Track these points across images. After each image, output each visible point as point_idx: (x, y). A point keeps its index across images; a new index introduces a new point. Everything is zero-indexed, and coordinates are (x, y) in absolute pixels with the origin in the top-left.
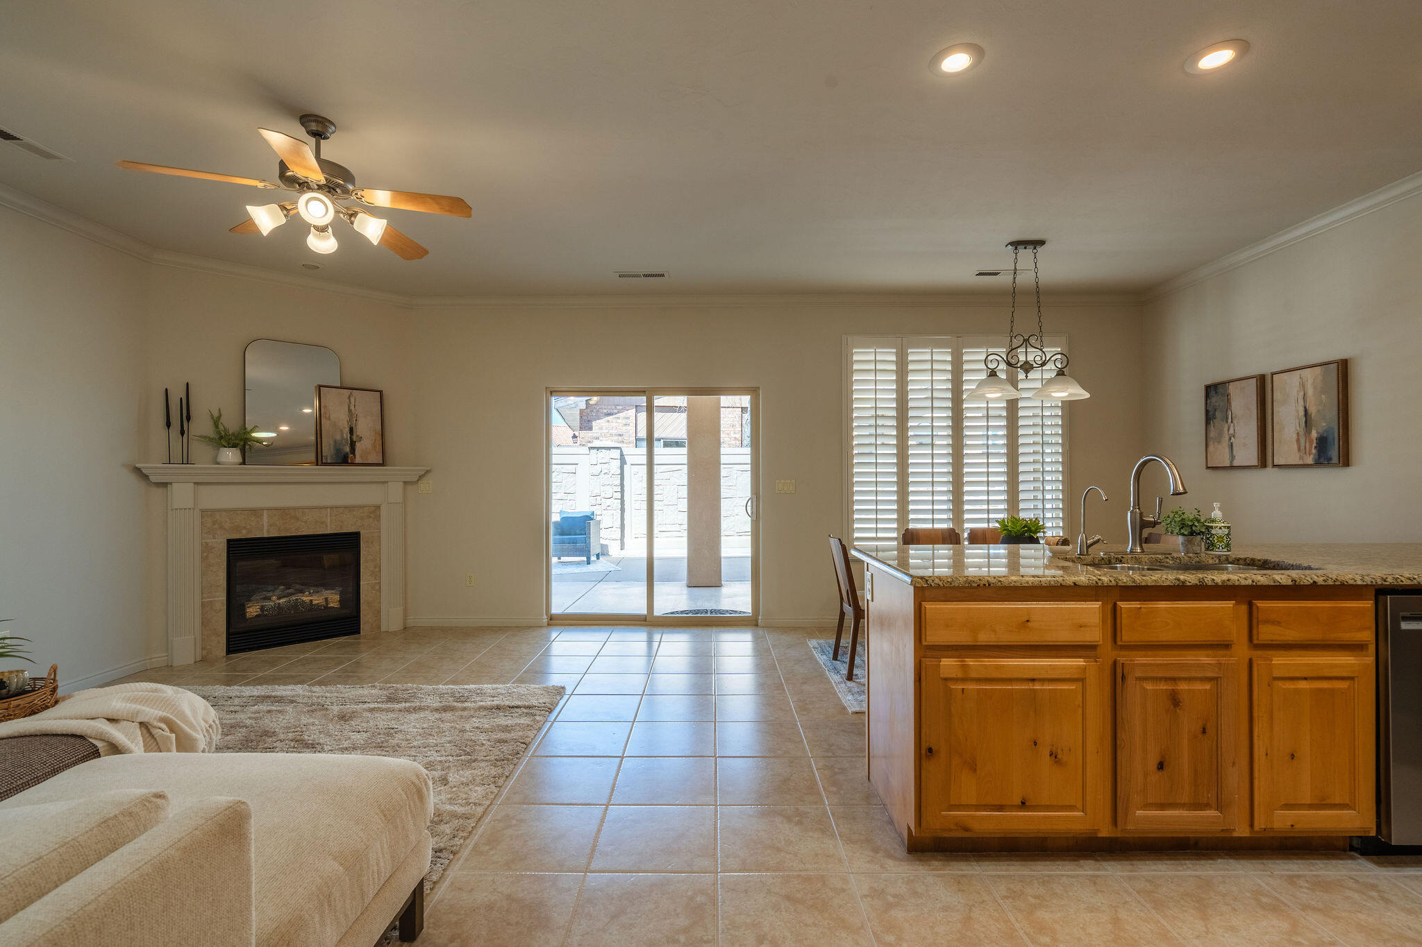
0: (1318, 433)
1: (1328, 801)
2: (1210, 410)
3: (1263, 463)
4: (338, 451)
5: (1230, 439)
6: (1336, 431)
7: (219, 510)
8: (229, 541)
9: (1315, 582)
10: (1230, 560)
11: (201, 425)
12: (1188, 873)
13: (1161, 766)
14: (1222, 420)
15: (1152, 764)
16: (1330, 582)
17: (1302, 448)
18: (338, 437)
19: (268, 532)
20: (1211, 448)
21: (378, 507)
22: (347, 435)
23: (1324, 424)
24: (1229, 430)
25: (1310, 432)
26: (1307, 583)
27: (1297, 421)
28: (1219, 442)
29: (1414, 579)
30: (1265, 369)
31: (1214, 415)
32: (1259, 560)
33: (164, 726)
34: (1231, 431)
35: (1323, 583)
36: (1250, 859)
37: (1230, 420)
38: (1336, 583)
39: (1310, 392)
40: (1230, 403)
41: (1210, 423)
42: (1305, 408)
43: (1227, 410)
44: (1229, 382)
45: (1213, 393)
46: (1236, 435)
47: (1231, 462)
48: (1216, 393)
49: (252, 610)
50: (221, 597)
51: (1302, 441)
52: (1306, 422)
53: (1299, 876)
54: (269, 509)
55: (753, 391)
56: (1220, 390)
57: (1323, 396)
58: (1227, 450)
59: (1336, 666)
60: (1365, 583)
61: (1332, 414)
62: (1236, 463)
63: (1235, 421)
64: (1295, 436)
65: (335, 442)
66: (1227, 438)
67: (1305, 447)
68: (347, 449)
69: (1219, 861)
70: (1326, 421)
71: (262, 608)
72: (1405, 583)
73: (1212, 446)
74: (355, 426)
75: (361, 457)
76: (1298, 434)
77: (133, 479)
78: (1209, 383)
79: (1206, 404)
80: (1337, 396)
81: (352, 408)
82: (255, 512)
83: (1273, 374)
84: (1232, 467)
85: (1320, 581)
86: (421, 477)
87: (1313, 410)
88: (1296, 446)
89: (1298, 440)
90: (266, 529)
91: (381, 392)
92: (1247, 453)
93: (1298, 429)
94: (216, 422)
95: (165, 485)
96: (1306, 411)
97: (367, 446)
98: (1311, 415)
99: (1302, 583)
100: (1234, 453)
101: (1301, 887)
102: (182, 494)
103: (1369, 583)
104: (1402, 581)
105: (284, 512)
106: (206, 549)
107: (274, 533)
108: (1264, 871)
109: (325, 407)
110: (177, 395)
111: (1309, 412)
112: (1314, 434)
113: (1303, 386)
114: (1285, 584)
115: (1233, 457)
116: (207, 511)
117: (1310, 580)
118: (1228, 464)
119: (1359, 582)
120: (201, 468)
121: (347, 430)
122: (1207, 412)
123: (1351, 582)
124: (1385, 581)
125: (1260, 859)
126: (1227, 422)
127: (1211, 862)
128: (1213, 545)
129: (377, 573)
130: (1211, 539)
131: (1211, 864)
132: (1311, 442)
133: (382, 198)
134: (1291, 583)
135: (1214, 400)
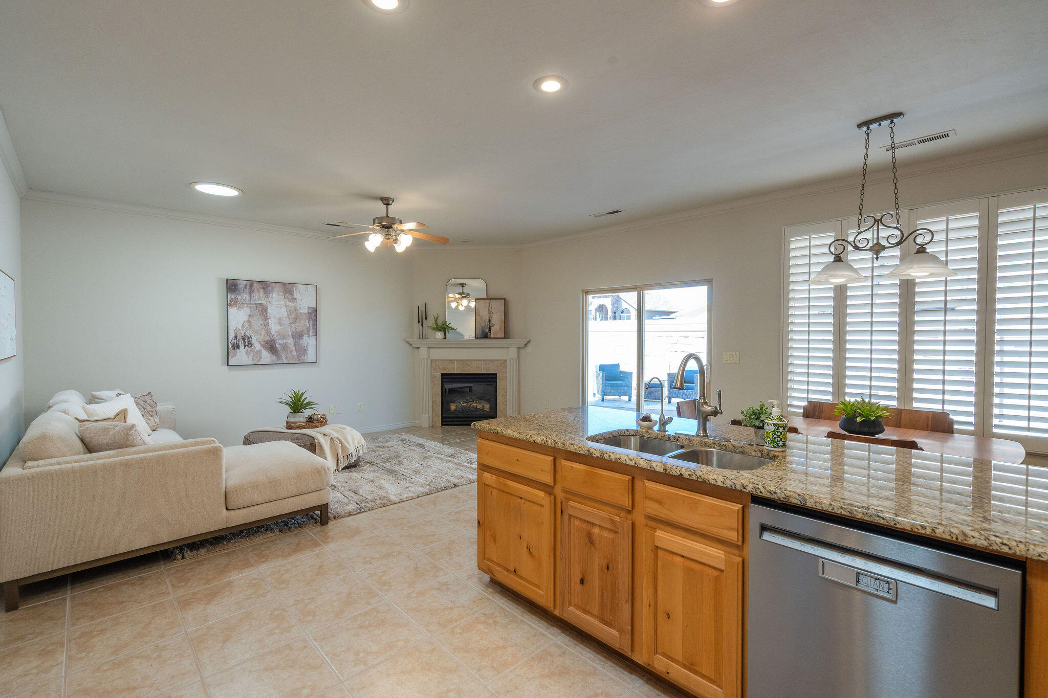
1: (696, 668)
4: (483, 332)
7: (439, 360)
8: (442, 374)
9: (681, 474)
11: (431, 322)
13: (582, 582)
15: (577, 578)
16: (694, 478)
18: (483, 325)
19: (457, 371)
21: (506, 361)
22: (487, 323)
26: (675, 474)
29: (775, 493)
33: (337, 441)
35: (688, 477)
38: (699, 480)
49: (453, 407)
50: (439, 400)
54: (457, 360)
55: (708, 282)
59: (705, 553)
60: (725, 486)
65: (482, 327)
68: (487, 331)
71: (456, 407)
72: (764, 495)
74: (492, 318)
75: (494, 334)
77: (407, 345)
81: (490, 309)
82: (451, 361)
85: (686, 475)
86: (526, 345)
90: (456, 369)
91: (505, 299)
94: (436, 320)
95: (418, 348)
97: (497, 329)
99: (671, 473)
102: (423, 352)
103: (729, 486)
104: (761, 492)
105: (463, 361)
106: (433, 377)
107: (459, 372)
109: (478, 309)
110: (422, 308)
114: (658, 470)
116: (434, 360)
117: (678, 472)
119: (720, 484)
120: (431, 341)
121: (488, 320)
123: (712, 482)
124: (744, 488)
129: (505, 396)
133: (411, 225)
134: (662, 471)
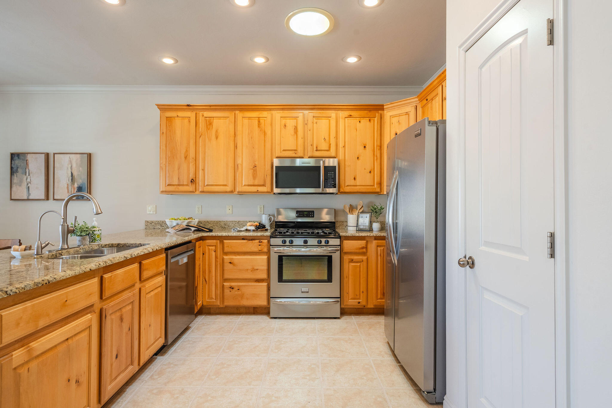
0: (77, 185)
2: (14, 167)
3: (47, 198)
5: (28, 184)
6: (86, 184)
10: (103, 246)
12: (124, 403)
14: (23, 174)
15: (114, 356)
16: (160, 248)
17: (70, 191)
20: (14, 189)
23: (81, 181)
24: (27, 179)
25: (74, 184)
26: (155, 250)
27: (67, 178)
28: (20, 186)
30: (51, 151)
31: (17, 170)
32: (115, 244)
34: (29, 180)
36: (134, 381)
37: (27, 174)
39: (74, 165)
40: (28, 165)
41: (14, 175)
42: (72, 172)
43: (26, 168)
44: (28, 153)
45: (16, 158)
46: (31, 183)
47: (28, 197)
48: (19, 158)
51: (70, 188)
52: (72, 179)
53: (152, 375)
56: (21, 157)
57: (81, 168)
58: (25, 190)
59: (159, 282)
61: (85, 177)
62: (31, 197)
63: (31, 175)
64: (66, 186)
66: (26, 184)
67: (71, 191)
69: (127, 390)
70: (81, 179)
73: (15, 187)
76: (68, 185)
78: (13, 152)
79: (11, 163)
80: (87, 169)
83: (54, 154)
84: (28, 200)
87: (75, 174)
88: (66, 190)
89: (68, 188)
92: (38, 191)
93: (68, 181)
96: (72, 174)
98: (74, 176)
100: (30, 192)
101: (157, 378)
104: (171, 244)
108: (143, 382)
111: (74, 175)
112: (76, 185)
113: (71, 162)
115: (29, 194)
118: (26, 198)
122: (12, 168)
125: (137, 379)
126: (26, 175)
127: (125, 393)
128: (95, 239)
130: (94, 236)
131: (127, 393)
132: (74, 189)
134: (152, 251)
135: (17, 162)
